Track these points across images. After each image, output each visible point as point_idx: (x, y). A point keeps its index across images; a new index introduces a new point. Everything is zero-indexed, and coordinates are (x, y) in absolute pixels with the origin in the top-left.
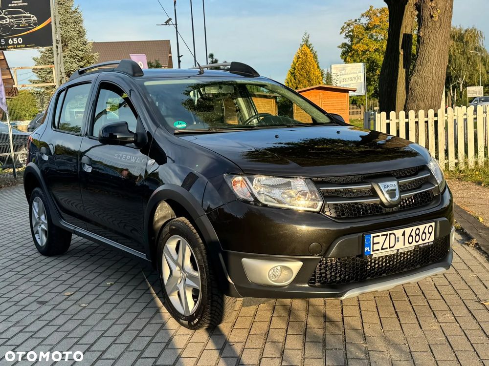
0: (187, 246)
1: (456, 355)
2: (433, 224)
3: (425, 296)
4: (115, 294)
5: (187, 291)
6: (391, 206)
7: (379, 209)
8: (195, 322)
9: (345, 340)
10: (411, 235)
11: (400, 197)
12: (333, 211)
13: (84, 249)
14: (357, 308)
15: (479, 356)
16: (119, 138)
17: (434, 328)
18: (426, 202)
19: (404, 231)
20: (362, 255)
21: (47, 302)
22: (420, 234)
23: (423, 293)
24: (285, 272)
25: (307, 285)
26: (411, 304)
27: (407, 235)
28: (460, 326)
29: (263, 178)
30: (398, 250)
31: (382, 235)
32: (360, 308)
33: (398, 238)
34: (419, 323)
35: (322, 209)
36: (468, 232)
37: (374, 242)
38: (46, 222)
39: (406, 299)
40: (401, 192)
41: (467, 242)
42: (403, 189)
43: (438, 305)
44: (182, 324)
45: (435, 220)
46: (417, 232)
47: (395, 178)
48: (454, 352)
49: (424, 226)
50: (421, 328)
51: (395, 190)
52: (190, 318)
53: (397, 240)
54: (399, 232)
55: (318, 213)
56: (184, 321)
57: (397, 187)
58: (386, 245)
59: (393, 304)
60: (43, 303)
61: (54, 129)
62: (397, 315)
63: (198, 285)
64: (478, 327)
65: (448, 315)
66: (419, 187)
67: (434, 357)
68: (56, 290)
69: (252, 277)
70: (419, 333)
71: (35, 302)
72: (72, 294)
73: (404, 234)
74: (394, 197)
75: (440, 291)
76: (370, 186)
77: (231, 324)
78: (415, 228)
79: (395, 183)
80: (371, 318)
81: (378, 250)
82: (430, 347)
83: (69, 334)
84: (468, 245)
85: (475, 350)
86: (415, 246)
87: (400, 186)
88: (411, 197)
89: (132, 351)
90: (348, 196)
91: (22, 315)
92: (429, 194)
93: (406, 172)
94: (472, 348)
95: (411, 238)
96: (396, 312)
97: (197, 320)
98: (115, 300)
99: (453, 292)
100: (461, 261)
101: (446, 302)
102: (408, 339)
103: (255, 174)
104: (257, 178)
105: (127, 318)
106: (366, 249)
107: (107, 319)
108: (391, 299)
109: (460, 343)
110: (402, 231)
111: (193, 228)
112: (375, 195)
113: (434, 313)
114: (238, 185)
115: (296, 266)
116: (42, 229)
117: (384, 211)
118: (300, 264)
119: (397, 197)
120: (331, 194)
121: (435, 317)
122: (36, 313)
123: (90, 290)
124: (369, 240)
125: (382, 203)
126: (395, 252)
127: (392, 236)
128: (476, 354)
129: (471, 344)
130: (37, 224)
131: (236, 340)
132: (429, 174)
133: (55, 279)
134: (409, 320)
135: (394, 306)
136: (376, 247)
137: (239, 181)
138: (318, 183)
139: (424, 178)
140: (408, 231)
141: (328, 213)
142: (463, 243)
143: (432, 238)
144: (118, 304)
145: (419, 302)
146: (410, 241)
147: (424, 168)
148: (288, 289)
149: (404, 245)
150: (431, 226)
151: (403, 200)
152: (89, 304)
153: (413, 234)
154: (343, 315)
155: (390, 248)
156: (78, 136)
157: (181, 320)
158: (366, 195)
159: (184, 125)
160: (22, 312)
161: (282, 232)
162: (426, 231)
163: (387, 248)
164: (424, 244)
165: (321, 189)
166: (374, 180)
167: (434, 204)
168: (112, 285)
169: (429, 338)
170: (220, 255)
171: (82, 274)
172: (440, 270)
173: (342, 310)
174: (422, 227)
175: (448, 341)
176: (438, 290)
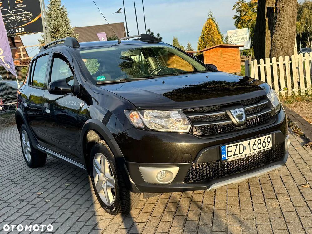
0: (106, 160)
1: (287, 226)
2: (271, 136)
3: (272, 184)
4: (69, 192)
5: (108, 190)
6: (240, 125)
7: (232, 128)
8: (114, 210)
9: (213, 218)
10: (254, 144)
11: (246, 119)
12: (198, 131)
13: (56, 162)
14: (225, 194)
15: (303, 226)
16: (62, 90)
17: (275, 206)
18: (266, 121)
19: (250, 142)
20: (220, 160)
21: (25, 200)
22: (262, 143)
23: (271, 181)
24: (168, 174)
25: (184, 183)
26: (262, 190)
27: (252, 144)
28: (293, 204)
29: (151, 111)
30: (246, 155)
31: (233, 146)
32: (227, 194)
33: (245, 147)
34: (265, 204)
35: (191, 130)
36: (307, 137)
37: (228, 151)
38: (30, 146)
39: (259, 186)
40: (247, 115)
41: (306, 144)
42: (248, 113)
43: (280, 189)
44: (107, 212)
45: (272, 133)
46: (259, 142)
47: (243, 106)
48: (286, 223)
49: (264, 137)
50: (266, 207)
51: (242, 114)
52: (111, 208)
53: (244, 148)
54: (245, 143)
55: (188, 133)
56: (108, 210)
57: (243, 112)
58: (237, 152)
59: (250, 190)
60: (23, 200)
61: (30, 86)
62: (251, 198)
63: (114, 186)
64: (305, 204)
65: (286, 197)
66: (260, 111)
67: (272, 228)
68: (33, 191)
69: (146, 179)
70: (264, 210)
71: (18, 200)
72: (42, 193)
73: (249, 144)
74: (242, 119)
75: (283, 180)
76: (225, 112)
77: (139, 210)
78: (257, 139)
79: (242, 109)
80: (233, 201)
81: (232, 156)
82: (270, 221)
83: (33, 221)
84: (307, 146)
85: (301, 222)
86: (258, 151)
87: (246, 111)
88: (254, 118)
89: (71, 232)
90: (209, 120)
91: (8, 209)
92: (268, 115)
93: (251, 101)
94: (299, 220)
95: (255, 146)
96: (251, 196)
97: (115, 209)
98: (68, 196)
99: (292, 180)
100: (300, 158)
101: (286, 188)
102: (256, 215)
103: (145, 109)
104: (146, 112)
105: (73, 209)
106: (223, 156)
107: (60, 210)
108: (249, 187)
109: (291, 217)
110: (248, 142)
111: (108, 147)
112: (229, 118)
113: (276, 196)
114: (134, 117)
115: (175, 170)
116: (28, 151)
117: (235, 129)
118: (178, 168)
119: (244, 119)
120: (197, 120)
121: (277, 198)
122: (16, 208)
123: (54, 190)
124: (224, 150)
125: (233, 123)
126: (244, 156)
127: (241, 146)
128: (301, 225)
129: (299, 217)
130: (25, 147)
131: (141, 221)
132: (268, 102)
133: (34, 183)
134: (259, 201)
135: (250, 192)
136: (230, 154)
137: (135, 115)
138: (187, 113)
139: (264, 104)
140: (252, 141)
141: (195, 133)
142: (304, 145)
143: (270, 145)
144: (69, 199)
145: (268, 188)
146: (254, 148)
147: (264, 98)
148: (170, 186)
149: (250, 151)
150: (269, 137)
151: (248, 120)
152: (51, 200)
153: (256, 143)
154: (215, 200)
155: (240, 154)
156: (42, 89)
157: (106, 209)
158: (222, 119)
159: (104, 79)
160: (7, 208)
161: (164, 148)
162: (266, 141)
163: (238, 154)
164: (265, 150)
165: (190, 116)
166: (227, 108)
167: (272, 122)
168: (68, 185)
169: (271, 213)
170: (125, 165)
171: (51, 179)
172: (278, 167)
173: (215, 197)
174: (262, 138)
175: (283, 216)
176: (282, 179)
